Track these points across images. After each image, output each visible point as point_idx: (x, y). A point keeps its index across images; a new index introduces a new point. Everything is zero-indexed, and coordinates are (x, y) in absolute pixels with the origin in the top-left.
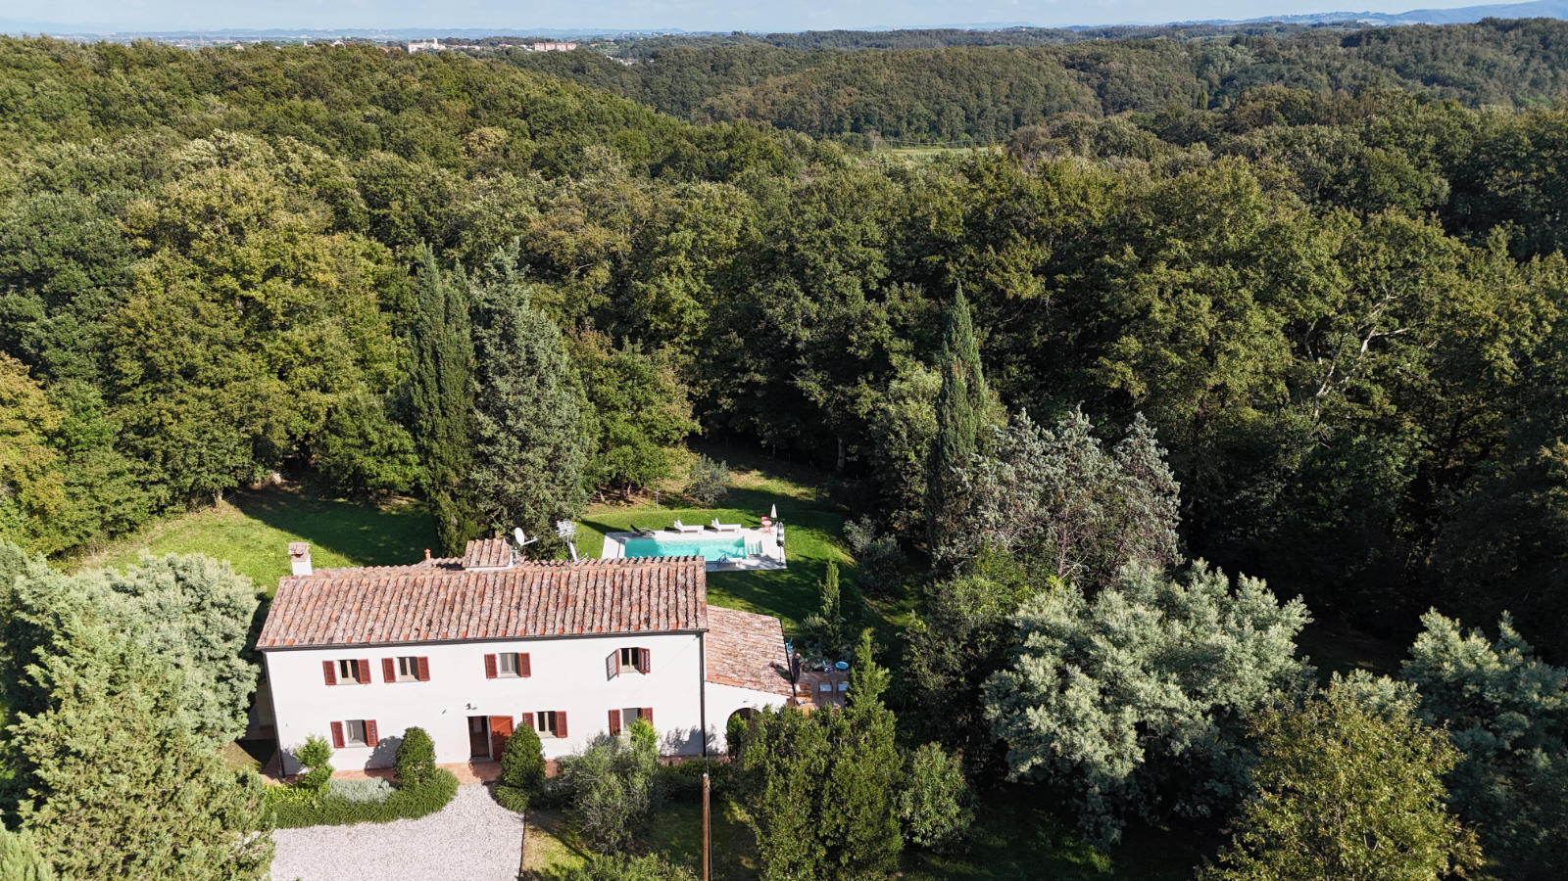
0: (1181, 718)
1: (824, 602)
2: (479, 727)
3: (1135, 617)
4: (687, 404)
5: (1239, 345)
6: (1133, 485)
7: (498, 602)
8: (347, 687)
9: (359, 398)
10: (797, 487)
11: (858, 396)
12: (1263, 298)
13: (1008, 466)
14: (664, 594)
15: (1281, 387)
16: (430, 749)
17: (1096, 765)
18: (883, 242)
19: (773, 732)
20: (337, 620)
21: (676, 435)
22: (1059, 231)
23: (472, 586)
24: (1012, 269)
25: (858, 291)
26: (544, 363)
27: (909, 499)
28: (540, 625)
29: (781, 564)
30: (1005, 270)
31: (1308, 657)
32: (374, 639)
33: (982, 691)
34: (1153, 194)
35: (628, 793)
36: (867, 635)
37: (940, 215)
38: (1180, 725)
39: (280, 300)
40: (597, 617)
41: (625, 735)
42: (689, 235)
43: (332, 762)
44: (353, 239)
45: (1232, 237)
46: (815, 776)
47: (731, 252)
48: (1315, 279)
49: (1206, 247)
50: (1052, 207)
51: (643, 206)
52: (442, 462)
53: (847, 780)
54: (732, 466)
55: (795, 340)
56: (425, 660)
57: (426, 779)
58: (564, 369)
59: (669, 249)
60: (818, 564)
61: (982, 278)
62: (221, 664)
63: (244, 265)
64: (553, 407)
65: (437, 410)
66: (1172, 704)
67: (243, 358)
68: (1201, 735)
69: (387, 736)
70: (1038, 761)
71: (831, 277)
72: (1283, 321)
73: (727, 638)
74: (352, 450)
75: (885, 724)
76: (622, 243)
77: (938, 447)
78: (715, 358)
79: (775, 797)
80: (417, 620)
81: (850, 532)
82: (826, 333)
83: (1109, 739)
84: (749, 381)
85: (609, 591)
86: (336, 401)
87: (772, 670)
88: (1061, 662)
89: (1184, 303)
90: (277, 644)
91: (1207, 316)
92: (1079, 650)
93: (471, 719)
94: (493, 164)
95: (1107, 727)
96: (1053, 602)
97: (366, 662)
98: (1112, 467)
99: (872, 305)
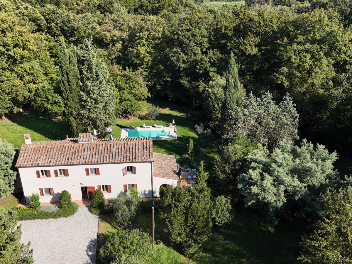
0: (298, 189)
1: (189, 151)
2: (84, 190)
3: (285, 158)
4: (146, 88)
5: (318, 70)
6: (285, 115)
7: (89, 152)
8: (44, 178)
9: (45, 86)
10: (180, 113)
11: (199, 85)
12: (327, 54)
13: (246, 110)
14: (140, 150)
15: (331, 83)
16: (70, 197)
17: (272, 203)
18: (208, 36)
19: (174, 194)
20: (40, 158)
21: (143, 98)
22: (263, 33)
23: (81, 147)
24: (248, 45)
25: (200, 52)
26: (101, 76)
27: (215, 118)
28: (102, 160)
29: (176, 138)
30: (246, 45)
31: (337, 170)
32: (51, 164)
33: (237, 180)
34: (293, 21)
35: (130, 211)
36: (202, 163)
37: (225, 27)
38: (298, 191)
39: (19, 55)
40: (120, 157)
41: (129, 192)
42: (147, 33)
43: (40, 201)
44: (41, 34)
45: (318, 35)
46: (186, 208)
47: (159, 39)
48: (344, 48)
49: (309, 38)
50: (261, 25)
51: (132, 24)
52: (71, 107)
53: (196, 209)
54: (160, 107)
55: (180, 67)
56: (67, 170)
57: (69, 206)
58: (108, 78)
59: (140, 38)
60: (187, 138)
61: (238, 48)
62: (5, 171)
63: (6, 44)
64: (104, 90)
65: (68, 91)
66: (295, 185)
67: (8, 73)
68: (304, 194)
69: (57, 193)
70: (254, 201)
71: (191, 47)
72: (333, 62)
73: (159, 162)
74: (44, 102)
75: (208, 192)
76: (125, 36)
77: (224, 103)
78: (155, 73)
79: (174, 214)
80: (64, 158)
81: (196, 128)
82: (189, 65)
83: (275, 195)
84: (166, 80)
85: (123, 149)
86: (38, 86)
87: (173, 172)
88: (261, 171)
89: (302, 56)
90: (22, 166)
91: (309, 61)
92: (267, 167)
93: (82, 188)
94: (85, 8)
95: (275, 192)
96: (259, 152)
97: (49, 171)
98: (278, 110)
99: (204, 56)
